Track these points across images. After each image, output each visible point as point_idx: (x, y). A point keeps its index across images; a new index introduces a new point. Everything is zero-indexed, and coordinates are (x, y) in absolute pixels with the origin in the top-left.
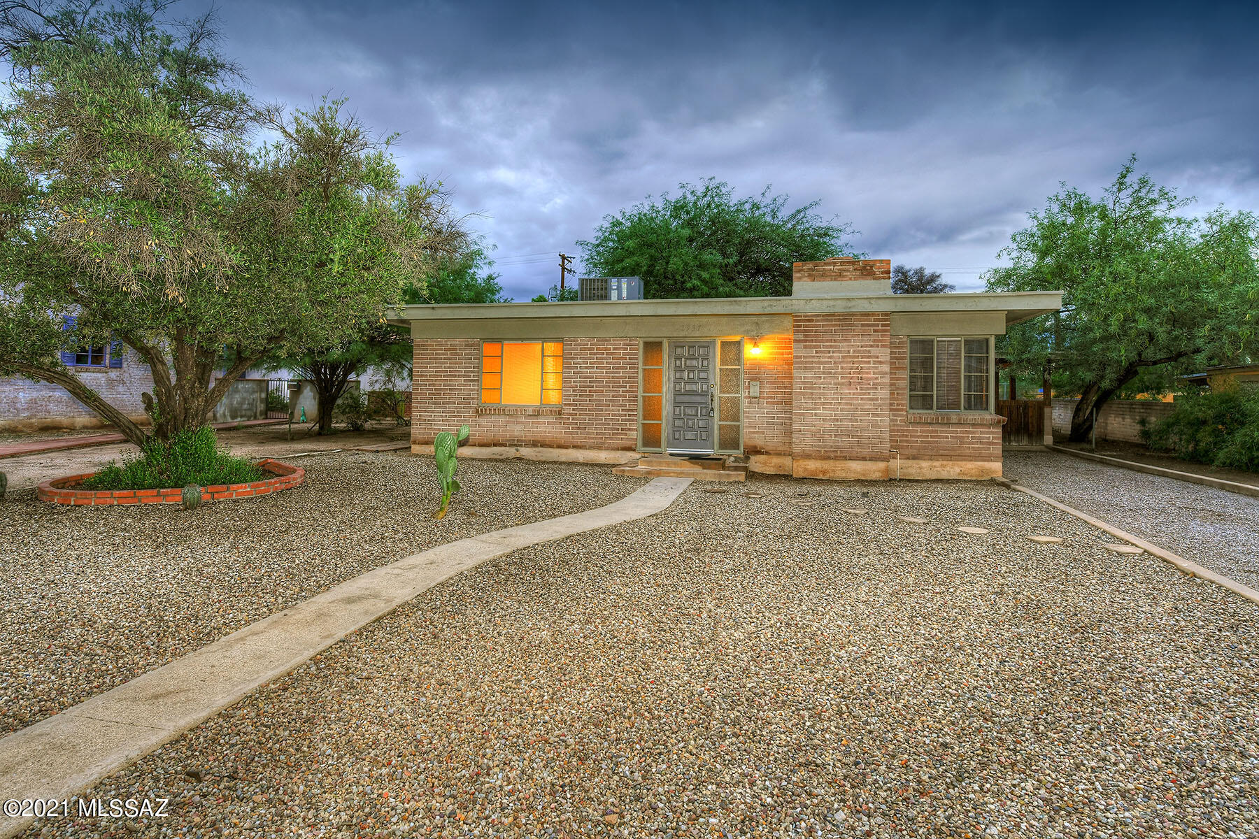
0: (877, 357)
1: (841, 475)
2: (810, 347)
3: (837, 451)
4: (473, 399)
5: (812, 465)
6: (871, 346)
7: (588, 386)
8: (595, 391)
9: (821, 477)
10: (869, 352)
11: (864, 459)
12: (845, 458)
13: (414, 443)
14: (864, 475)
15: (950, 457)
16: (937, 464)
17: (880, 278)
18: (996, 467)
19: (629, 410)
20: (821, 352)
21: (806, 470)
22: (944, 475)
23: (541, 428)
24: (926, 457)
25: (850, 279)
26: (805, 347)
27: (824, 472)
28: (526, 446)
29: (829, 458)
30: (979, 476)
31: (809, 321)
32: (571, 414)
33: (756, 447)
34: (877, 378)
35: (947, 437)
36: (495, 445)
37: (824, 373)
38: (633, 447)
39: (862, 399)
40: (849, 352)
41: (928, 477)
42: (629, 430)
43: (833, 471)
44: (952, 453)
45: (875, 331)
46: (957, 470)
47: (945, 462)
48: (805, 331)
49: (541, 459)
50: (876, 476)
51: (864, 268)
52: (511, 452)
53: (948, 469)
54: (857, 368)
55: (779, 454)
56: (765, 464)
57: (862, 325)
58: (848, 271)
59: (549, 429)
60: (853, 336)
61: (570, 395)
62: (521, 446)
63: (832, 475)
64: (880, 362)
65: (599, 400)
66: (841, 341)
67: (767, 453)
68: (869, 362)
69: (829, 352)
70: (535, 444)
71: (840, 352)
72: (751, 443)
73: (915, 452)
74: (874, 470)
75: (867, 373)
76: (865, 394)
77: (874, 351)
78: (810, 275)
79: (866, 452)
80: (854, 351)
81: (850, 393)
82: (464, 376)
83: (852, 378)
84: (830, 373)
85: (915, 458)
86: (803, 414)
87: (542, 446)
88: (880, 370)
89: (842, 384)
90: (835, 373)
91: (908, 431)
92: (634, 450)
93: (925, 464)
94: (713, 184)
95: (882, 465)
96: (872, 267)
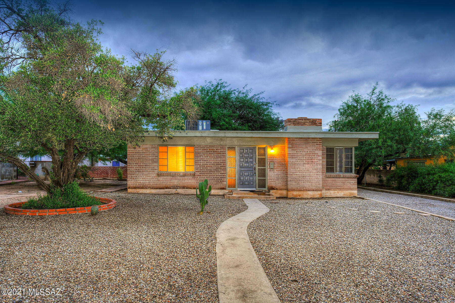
0: (318, 154)
1: (305, 196)
2: (294, 150)
3: (304, 188)
4: (156, 169)
5: (295, 193)
6: (316, 150)
7: (206, 164)
8: (209, 166)
9: (298, 197)
10: (315, 152)
11: (313, 190)
12: (307, 190)
13: (129, 188)
14: (313, 196)
15: (340, 189)
16: (336, 191)
17: (318, 125)
18: (355, 192)
19: (223, 174)
20: (298, 152)
21: (293, 195)
22: (338, 196)
23: (186, 181)
24: (333, 189)
25: (308, 125)
26: (292, 150)
27: (300, 196)
28: (180, 188)
29: (301, 190)
30: (350, 195)
31: (293, 140)
32: (199, 175)
33: (272, 187)
34: (317, 161)
35: (339, 182)
36: (166, 188)
37: (299, 160)
38: (225, 188)
39: (312, 169)
40: (308, 152)
41: (333, 196)
42: (223, 181)
43: (303, 195)
44: (341, 188)
45: (317, 144)
46: (343, 194)
47: (338, 191)
48: (292, 144)
49: (186, 193)
50: (318, 196)
51: (313, 121)
52: (174, 191)
53: (340, 193)
54: (311, 157)
55: (281, 189)
56: (276, 193)
57: (312, 142)
58: (307, 122)
59: (190, 181)
60: (309, 146)
61: (198, 168)
62: (178, 188)
63: (302, 196)
64: (319, 156)
65: (210, 170)
66: (305, 148)
67: (277, 189)
68: (315, 156)
69: (301, 152)
70: (184, 188)
71: (305, 152)
72: (270, 186)
73: (329, 187)
74: (317, 194)
75: (314, 160)
76: (313, 167)
77: (316, 152)
78: (293, 124)
79: (314, 188)
80: (310, 152)
81: (308, 167)
82: (151, 160)
83: (309, 161)
84: (301, 159)
85: (329, 190)
86: (292, 175)
87: (187, 188)
88: (318, 158)
89: (305, 163)
90: (303, 160)
91: (326, 180)
92: (225, 189)
93: (332, 192)
94: (220, 82)
95: (319, 192)
96: (315, 121)
